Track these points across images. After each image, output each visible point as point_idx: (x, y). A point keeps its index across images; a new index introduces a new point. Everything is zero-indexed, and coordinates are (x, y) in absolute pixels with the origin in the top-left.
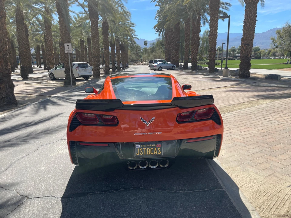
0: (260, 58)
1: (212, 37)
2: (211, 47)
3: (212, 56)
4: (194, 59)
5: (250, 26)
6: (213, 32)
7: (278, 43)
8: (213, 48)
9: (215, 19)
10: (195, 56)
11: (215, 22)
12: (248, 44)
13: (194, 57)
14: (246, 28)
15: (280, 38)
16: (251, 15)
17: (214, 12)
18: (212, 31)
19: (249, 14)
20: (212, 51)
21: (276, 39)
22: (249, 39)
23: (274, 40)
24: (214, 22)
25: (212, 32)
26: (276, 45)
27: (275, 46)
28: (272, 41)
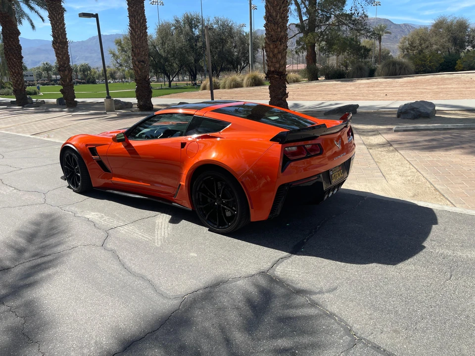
0: (94, 82)
1: (61, 46)
2: (62, 63)
3: (67, 78)
4: (19, 85)
5: (142, 34)
6: (61, 38)
7: (121, 58)
8: (66, 66)
9: (60, 16)
10: (19, 80)
11: (60, 22)
12: (143, 62)
13: (17, 81)
14: (136, 37)
15: (122, 52)
16: (139, 18)
17: (55, 4)
18: (59, 36)
19: (136, 17)
20: (66, 70)
21: (117, 53)
22: (143, 53)
23: (114, 55)
24: (58, 20)
25: (59, 38)
26: (119, 62)
27: (117, 63)
28: (112, 55)
